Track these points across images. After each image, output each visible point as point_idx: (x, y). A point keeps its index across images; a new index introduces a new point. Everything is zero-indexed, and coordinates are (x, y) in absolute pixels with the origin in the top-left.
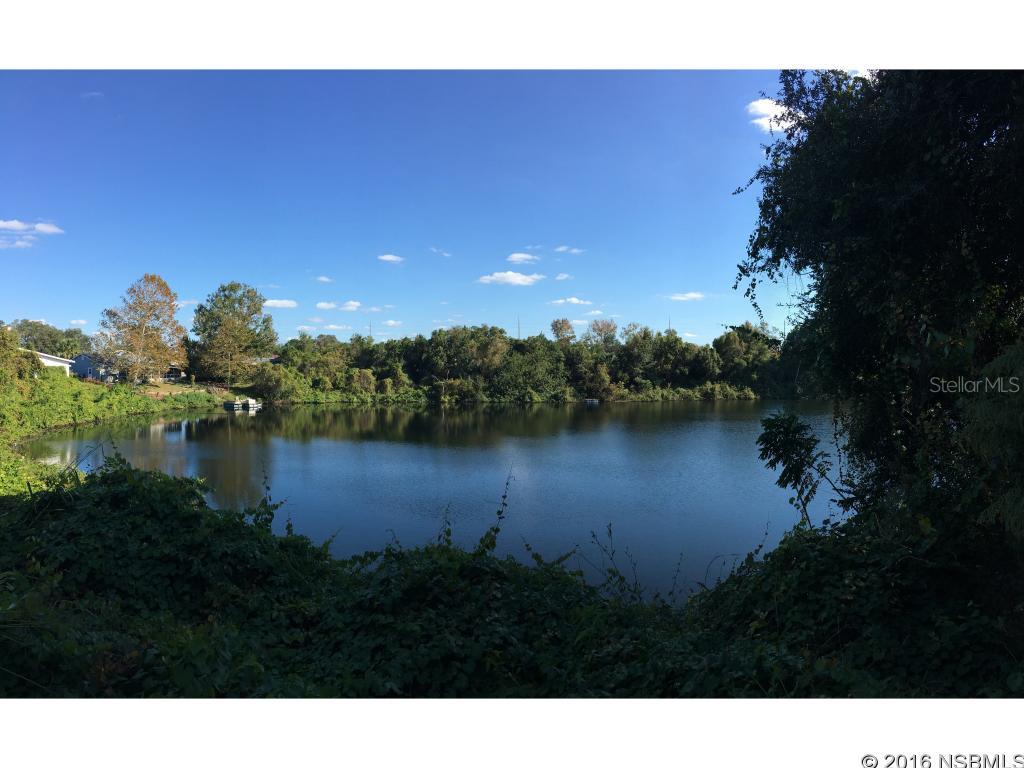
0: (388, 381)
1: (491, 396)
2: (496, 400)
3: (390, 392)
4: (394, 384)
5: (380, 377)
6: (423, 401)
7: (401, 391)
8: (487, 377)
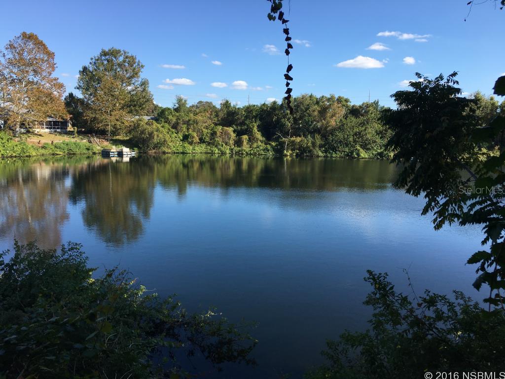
0: (245, 138)
1: (326, 151)
2: (329, 155)
3: (246, 147)
4: (249, 140)
5: (239, 133)
6: (271, 154)
7: (255, 145)
8: (324, 137)
